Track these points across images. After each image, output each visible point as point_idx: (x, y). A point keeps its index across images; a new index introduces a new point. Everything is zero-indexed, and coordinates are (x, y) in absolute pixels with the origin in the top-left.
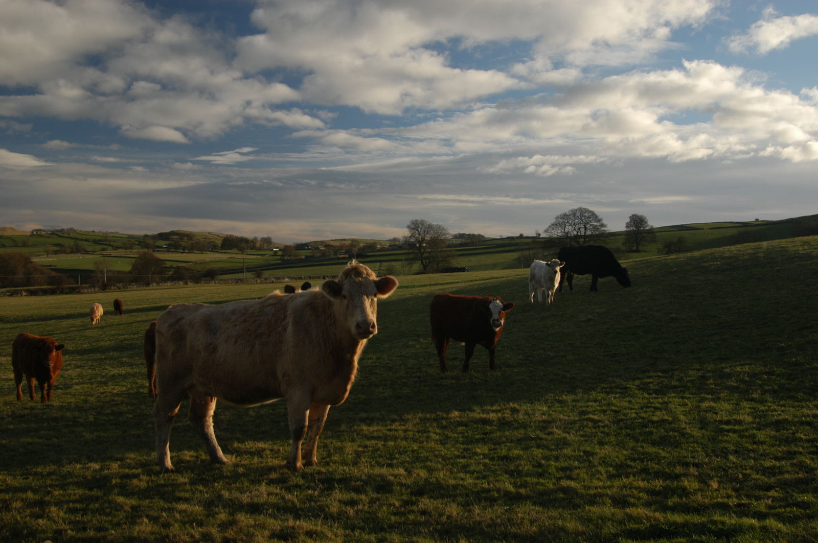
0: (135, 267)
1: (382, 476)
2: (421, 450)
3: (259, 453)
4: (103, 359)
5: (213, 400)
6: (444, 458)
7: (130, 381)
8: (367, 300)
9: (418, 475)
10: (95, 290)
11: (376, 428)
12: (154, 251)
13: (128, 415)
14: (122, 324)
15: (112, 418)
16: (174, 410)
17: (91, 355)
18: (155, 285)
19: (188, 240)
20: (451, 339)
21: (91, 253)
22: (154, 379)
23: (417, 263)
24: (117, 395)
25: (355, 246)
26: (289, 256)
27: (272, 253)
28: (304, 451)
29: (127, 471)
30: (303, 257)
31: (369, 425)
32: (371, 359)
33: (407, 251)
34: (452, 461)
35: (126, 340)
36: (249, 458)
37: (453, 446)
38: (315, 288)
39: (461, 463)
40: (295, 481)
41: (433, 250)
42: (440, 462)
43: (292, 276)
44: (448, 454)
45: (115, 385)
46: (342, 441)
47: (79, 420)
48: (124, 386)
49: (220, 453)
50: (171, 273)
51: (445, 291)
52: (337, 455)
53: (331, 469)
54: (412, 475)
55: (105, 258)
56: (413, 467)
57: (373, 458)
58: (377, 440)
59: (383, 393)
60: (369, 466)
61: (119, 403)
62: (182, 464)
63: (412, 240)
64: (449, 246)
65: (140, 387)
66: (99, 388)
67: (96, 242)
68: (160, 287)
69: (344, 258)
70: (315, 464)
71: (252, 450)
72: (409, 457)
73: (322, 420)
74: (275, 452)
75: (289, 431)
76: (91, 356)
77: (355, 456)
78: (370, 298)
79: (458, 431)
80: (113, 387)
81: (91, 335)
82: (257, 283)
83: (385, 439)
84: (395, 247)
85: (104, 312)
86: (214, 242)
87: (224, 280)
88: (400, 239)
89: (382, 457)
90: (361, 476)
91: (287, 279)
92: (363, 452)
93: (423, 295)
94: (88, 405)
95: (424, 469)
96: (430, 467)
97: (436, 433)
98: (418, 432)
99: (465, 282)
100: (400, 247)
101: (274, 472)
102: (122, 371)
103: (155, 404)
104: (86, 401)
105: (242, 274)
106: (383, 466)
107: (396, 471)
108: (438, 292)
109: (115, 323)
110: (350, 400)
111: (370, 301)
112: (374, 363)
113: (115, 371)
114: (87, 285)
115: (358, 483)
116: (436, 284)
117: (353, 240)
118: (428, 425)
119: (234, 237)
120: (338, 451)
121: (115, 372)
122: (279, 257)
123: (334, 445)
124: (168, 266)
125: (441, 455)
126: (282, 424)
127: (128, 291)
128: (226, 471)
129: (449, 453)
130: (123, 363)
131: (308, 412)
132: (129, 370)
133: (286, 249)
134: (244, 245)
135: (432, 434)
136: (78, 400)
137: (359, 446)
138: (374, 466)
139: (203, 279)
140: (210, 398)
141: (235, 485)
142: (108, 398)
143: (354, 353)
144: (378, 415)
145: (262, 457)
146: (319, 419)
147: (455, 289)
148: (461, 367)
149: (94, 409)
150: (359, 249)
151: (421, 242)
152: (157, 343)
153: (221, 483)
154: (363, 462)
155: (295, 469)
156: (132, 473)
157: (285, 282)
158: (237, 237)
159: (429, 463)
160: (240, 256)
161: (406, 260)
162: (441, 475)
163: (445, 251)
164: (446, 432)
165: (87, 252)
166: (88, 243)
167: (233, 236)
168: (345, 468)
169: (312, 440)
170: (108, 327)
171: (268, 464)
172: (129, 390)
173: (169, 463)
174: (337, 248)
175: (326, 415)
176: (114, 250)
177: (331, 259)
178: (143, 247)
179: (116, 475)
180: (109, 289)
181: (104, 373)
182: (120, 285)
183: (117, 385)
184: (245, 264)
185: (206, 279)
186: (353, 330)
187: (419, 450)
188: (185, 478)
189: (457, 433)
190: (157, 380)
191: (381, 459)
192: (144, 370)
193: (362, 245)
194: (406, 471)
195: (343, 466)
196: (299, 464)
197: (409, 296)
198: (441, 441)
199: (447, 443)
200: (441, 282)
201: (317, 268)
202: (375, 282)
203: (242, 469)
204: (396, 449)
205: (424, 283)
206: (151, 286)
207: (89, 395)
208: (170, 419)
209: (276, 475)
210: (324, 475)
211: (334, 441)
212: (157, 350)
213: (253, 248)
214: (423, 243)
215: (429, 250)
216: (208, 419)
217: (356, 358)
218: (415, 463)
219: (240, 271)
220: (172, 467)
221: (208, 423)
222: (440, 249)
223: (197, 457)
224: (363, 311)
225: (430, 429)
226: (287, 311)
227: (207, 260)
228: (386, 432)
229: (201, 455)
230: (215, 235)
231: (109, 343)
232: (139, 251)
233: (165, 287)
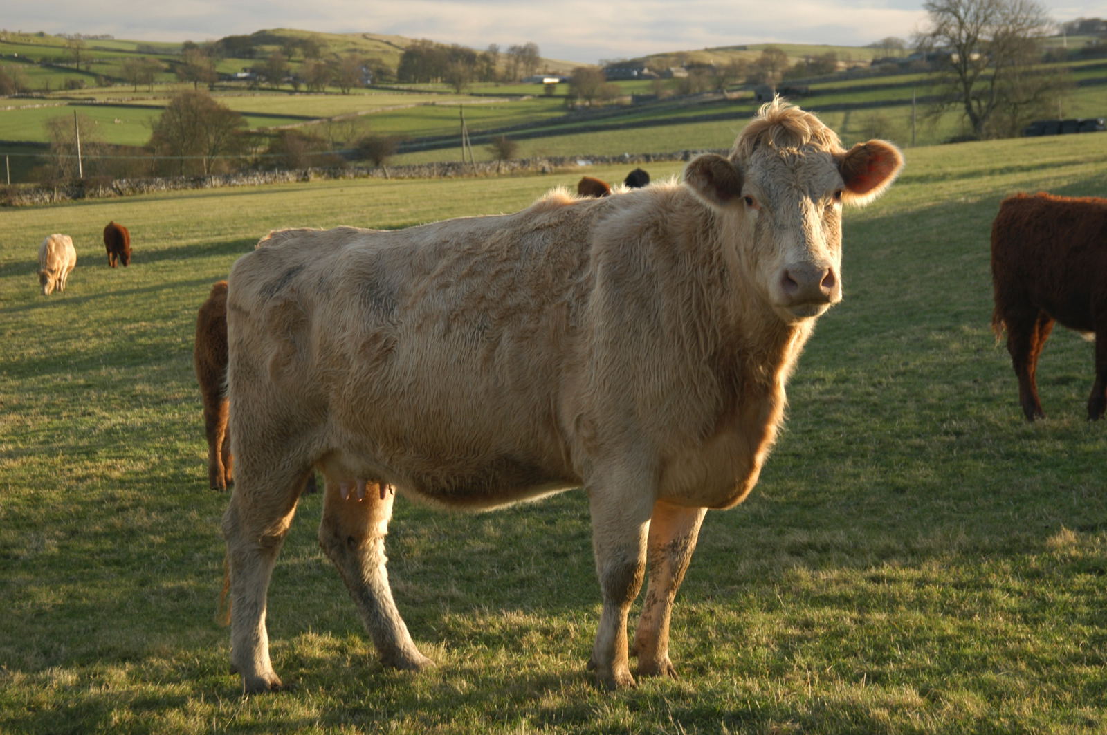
0: (160, 135)
1: (856, 707)
2: (967, 638)
3: (512, 639)
4: (79, 386)
5: (387, 491)
6: (1035, 663)
7: (158, 445)
8: (812, 207)
9: (959, 707)
10: (52, 198)
11: (835, 574)
12: (212, 88)
13: (152, 537)
14: (131, 292)
15: (108, 545)
16: (280, 521)
17: (47, 376)
18: (217, 182)
19: (307, 56)
20: (1054, 326)
21: (35, 94)
22: (222, 438)
23: (954, 109)
24: (122, 483)
25: (773, 66)
26: (588, 98)
27: (540, 90)
28: (634, 633)
29: (151, 688)
30: (628, 100)
31: (815, 566)
32: (822, 380)
33: (924, 76)
34: (1056, 669)
35: (142, 334)
36: (484, 651)
37: (1060, 628)
38: (668, 180)
39: (1085, 676)
40: (610, 716)
41: (1002, 71)
42: (1022, 673)
43: (597, 154)
44: (1044, 651)
45: (116, 458)
46: (741, 609)
47: (16, 551)
48: (140, 458)
49: (405, 638)
50: (261, 149)
51: (1034, 189)
52: (727, 646)
53: (709, 686)
54: (940, 707)
55: (79, 109)
56: (944, 685)
57: (829, 659)
58: (840, 607)
59: (857, 476)
60: (817, 679)
61: (128, 504)
62: (303, 670)
63: (941, 43)
64: (1049, 58)
65: (183, 462)
66: (73, 466)
67: (50, 64)
68: (232, 190)
69: (742, 101)
70: (665, 670)
71: (491, 630)
72: (932, 657)
73: (685, 548)
74: (556, 638)
75: (595, 580)
76: (48, 381)
77: (776, 650)
78: (821, 201)
79: (1076, 588)
80: (109, 462)
81: (45, 323)
82: (501, 176)
83: (863, 603)
84: (888, 65)
85: (78, 259)
86: (379, 62)
87: (409, 167)
88: (903, 41)
89: (856, 655)
90: (794, 706)
91: (581, 164)
92: (801, 640)
93: (970, 200)
94: (43, 511)
95: (975, 691)
96: (993, 685)
97: (1009, 590)
98: (955, 586)
99: (1096, 161)
100: (904, 66)
101: (554, 691)
102: (135, 418)
103: (227, 507)
104: (35, 501)
105: (459, 150)
106: (856, 679)
107: (894, 695)
108: (1013, 192)
109: (112, 290)
110: (763, 494)
111: (822, 210)
112: (828, 392)
113: (115, 420)
114: (31, 185)
115: (787, 725)
116: (1009, 170)
117: (769, 50)
118: (984, 566)
119: (432, 47)
120: (730, 636)
121: (113, 421)
122: (561, 101)
123: (719, 620)
124: (253, 129)
125: (1025, 655)
126: (574, 559)
127: (146, 200)
128: (420, 687)
129: (1048, 647)
130: (135, 397)
131: (646, 527)
132: (153, 415)
133: (578, 79)
134: (460, 67)
135: (997, 594)
136: (15, 500)
137: (789, 623)
138: (831, 680)
139: (352, 164)
140: (377, 487)
141: (446, 725)
142: (96, 492)
143: (775, 361)
144: (841, 537)
145: (518, 649)
146: (675, 545)
147: (1065, 183)
148: (1084, 404)
149: (59, 521)
150: (787, 74)
151: (964, 48)
152: (231, 339)
153: (408, 720)
154: (800, 667)
155: (611, 683)
156: (165, 694)
157: (577, 172)
158: (442, 48)
159: (989, 675)
160: (451, 100)
161: (920, 101)
162: (1027, 711)
163: (1038, 73)
164: (1039, 589)
165: (25, 93)
166: (26, 66)
167: (431, 43)
168: (749, 683)
169: (657, 602)
170: (92, 301)
171: (535, 669)
172: (153, 469)
173: (265, 667)
174: (722, 73)
175: (696, 534)
176: (101, 85)
177: (705, 105)
178: (181, 79)
179: (122, 701)
180: (92, 196)
181: (85, 424)
182: (123, 184)
183: (121, 458)
184: (465, 123)
185: (360, 164)
186: (775, 293)
187: (958, 637)
188: (309, 706)
189: (1072, 592)
190: (233, 439)
191: (852, 660)
192: (197, 416)
193: (793, 62)
194: (922, 694)
195: (743, 676)
196: (622, 669)
197: (930, 204)
198: (1024, 612)
199: (1043, 619)
200: (1025, 163)
201: (666, 129)
202: (836, 158)
203: (464, 682)
204: (894, 632)
205: (972, 168)
206: (208, 186)
207: (44, 486)
208: (269, 546)
209: (558, 700)
210: (691, 701)
211: (718, 609)
212: (232, 356)
213: (488, 76)
214: (971, 51)
215: (989, 72)
216: (372, 544)
217: (782, 376)
218: (948, 672)
219: (452, 141)
220: (274, 676)
221: (373, 556)
222: (1022, 69)
223: (342, 650)
224: (802, 239)
225: (993, 579)
226: (588, 246)
227: (360, 114)
228: (864, 584)
229: (354, 645)
230: (382, 41)
231: (95, 342)
232: (170, 88)
233: (247, 189)
